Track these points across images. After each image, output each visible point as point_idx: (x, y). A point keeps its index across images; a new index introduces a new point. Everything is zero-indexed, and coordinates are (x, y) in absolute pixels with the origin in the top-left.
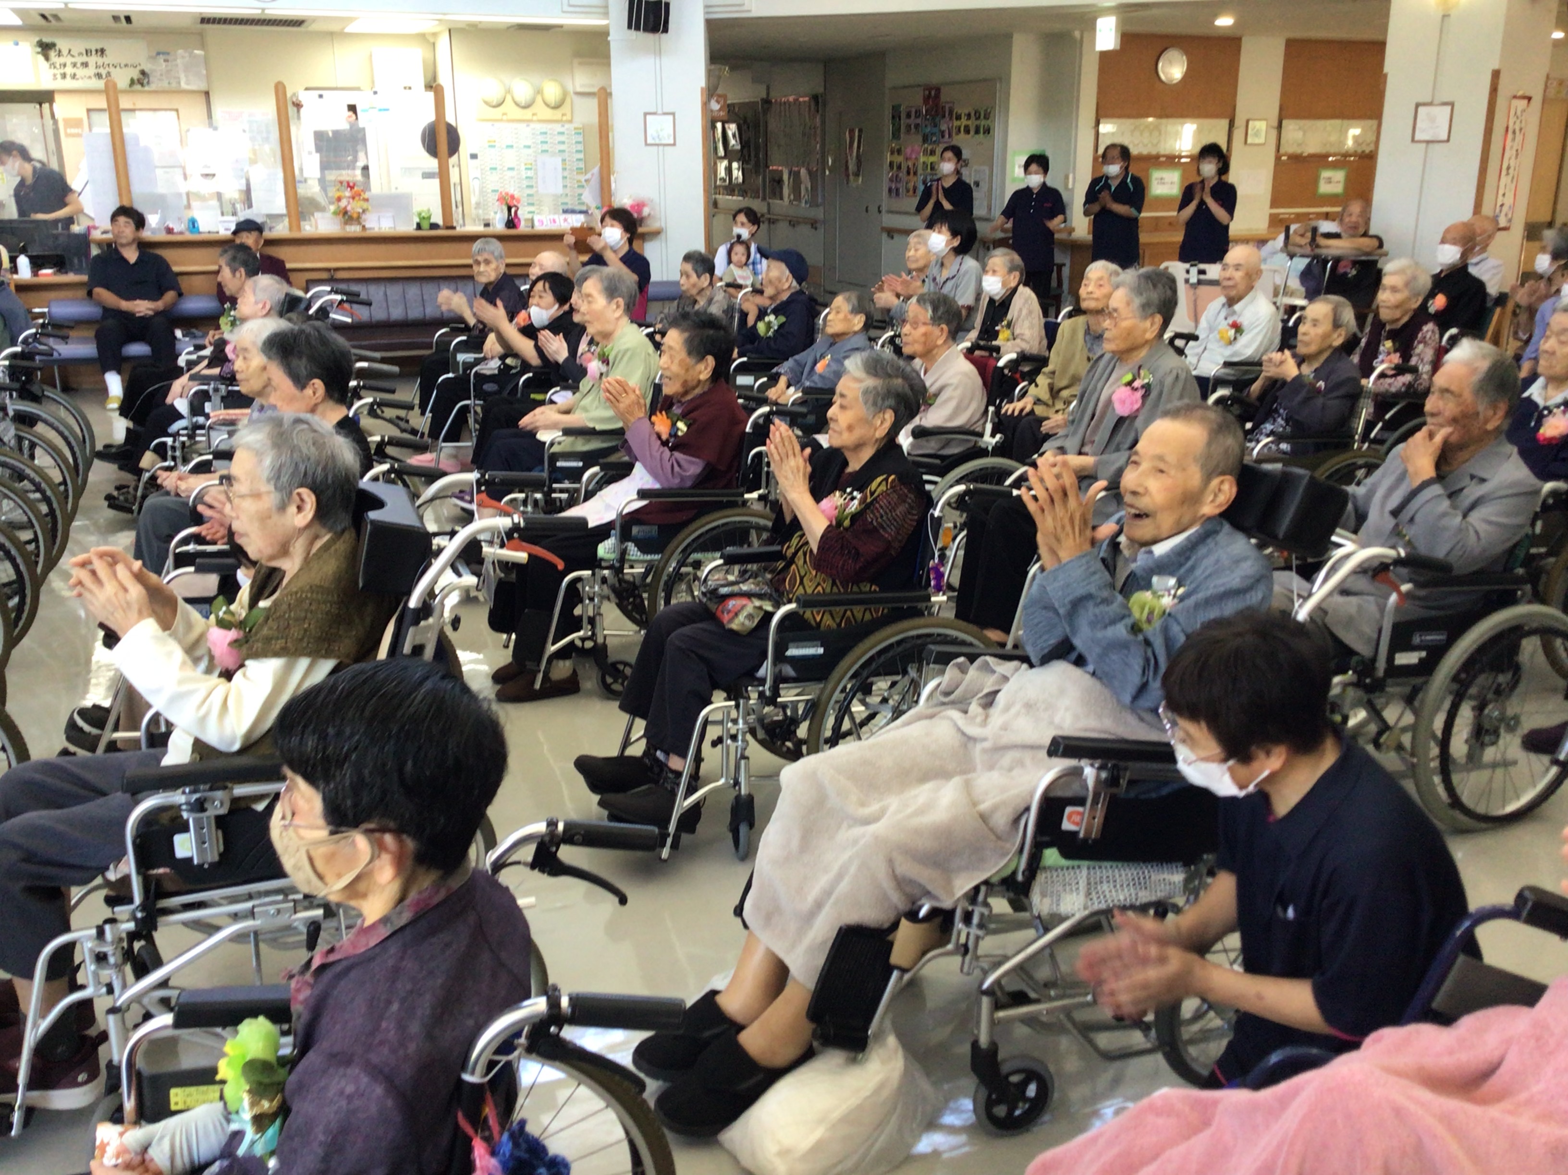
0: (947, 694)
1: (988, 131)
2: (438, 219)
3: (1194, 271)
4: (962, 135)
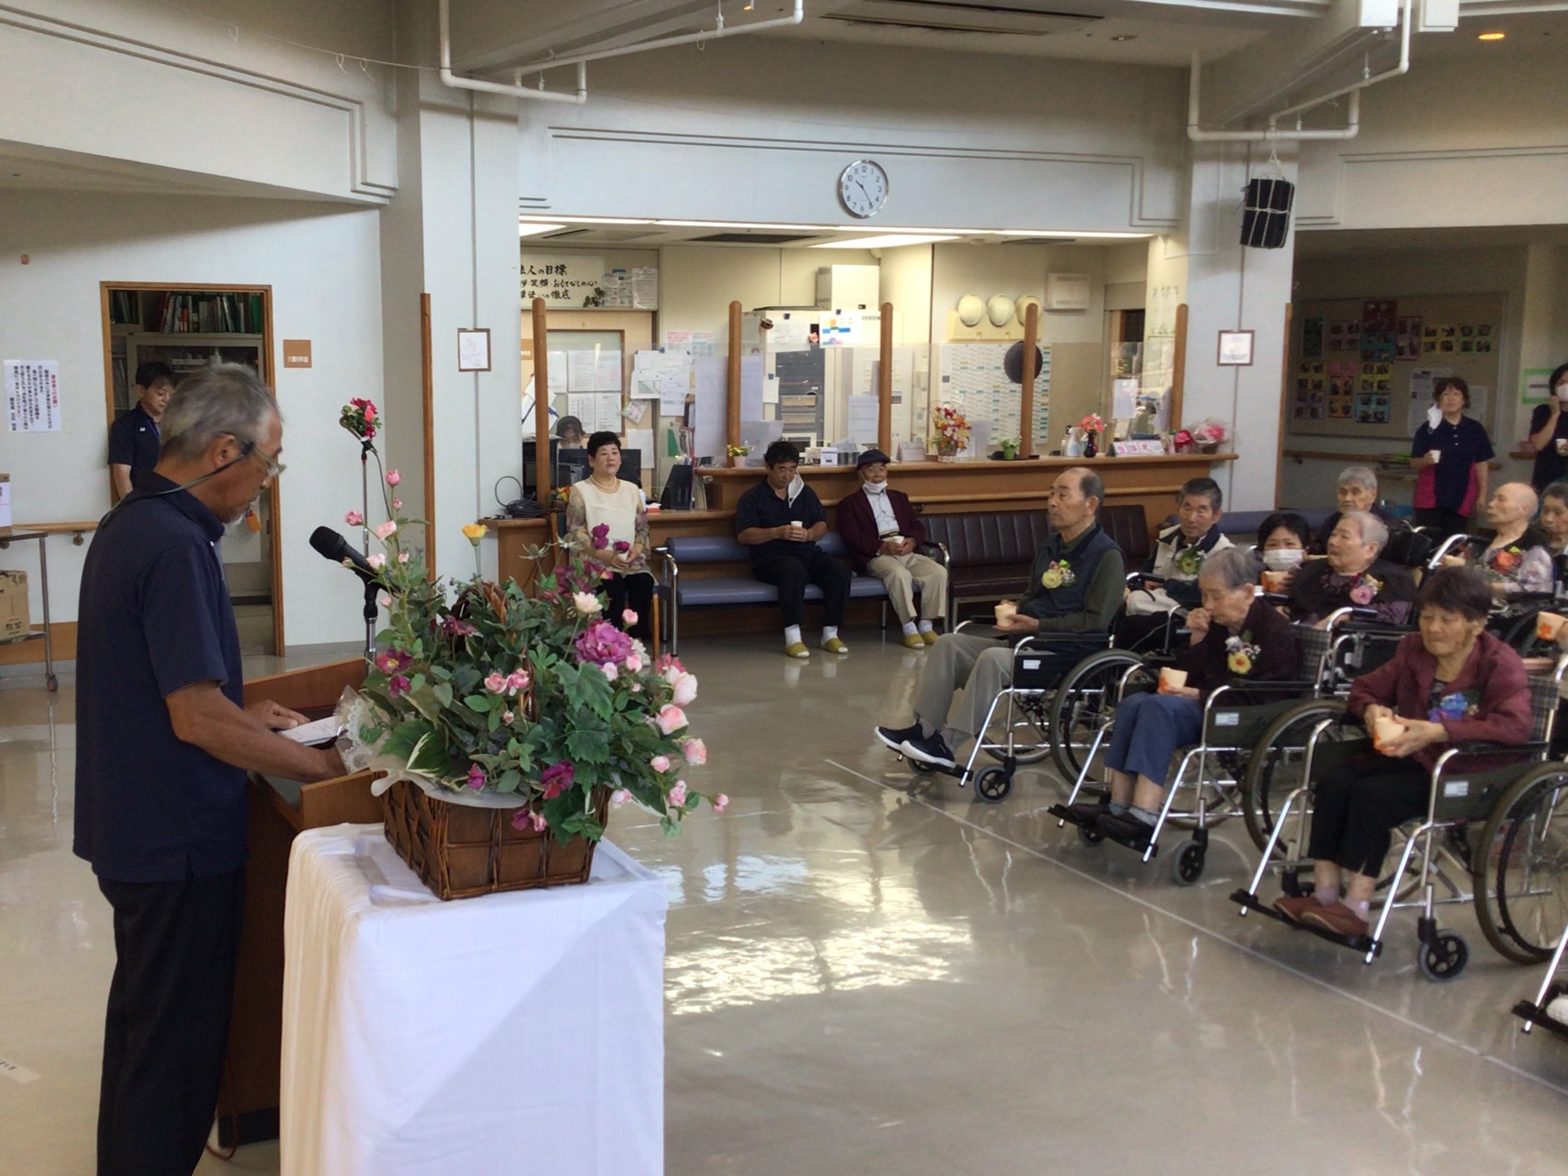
1: (1487, 348)
2: (1016, 448)
4: (1438, 351)
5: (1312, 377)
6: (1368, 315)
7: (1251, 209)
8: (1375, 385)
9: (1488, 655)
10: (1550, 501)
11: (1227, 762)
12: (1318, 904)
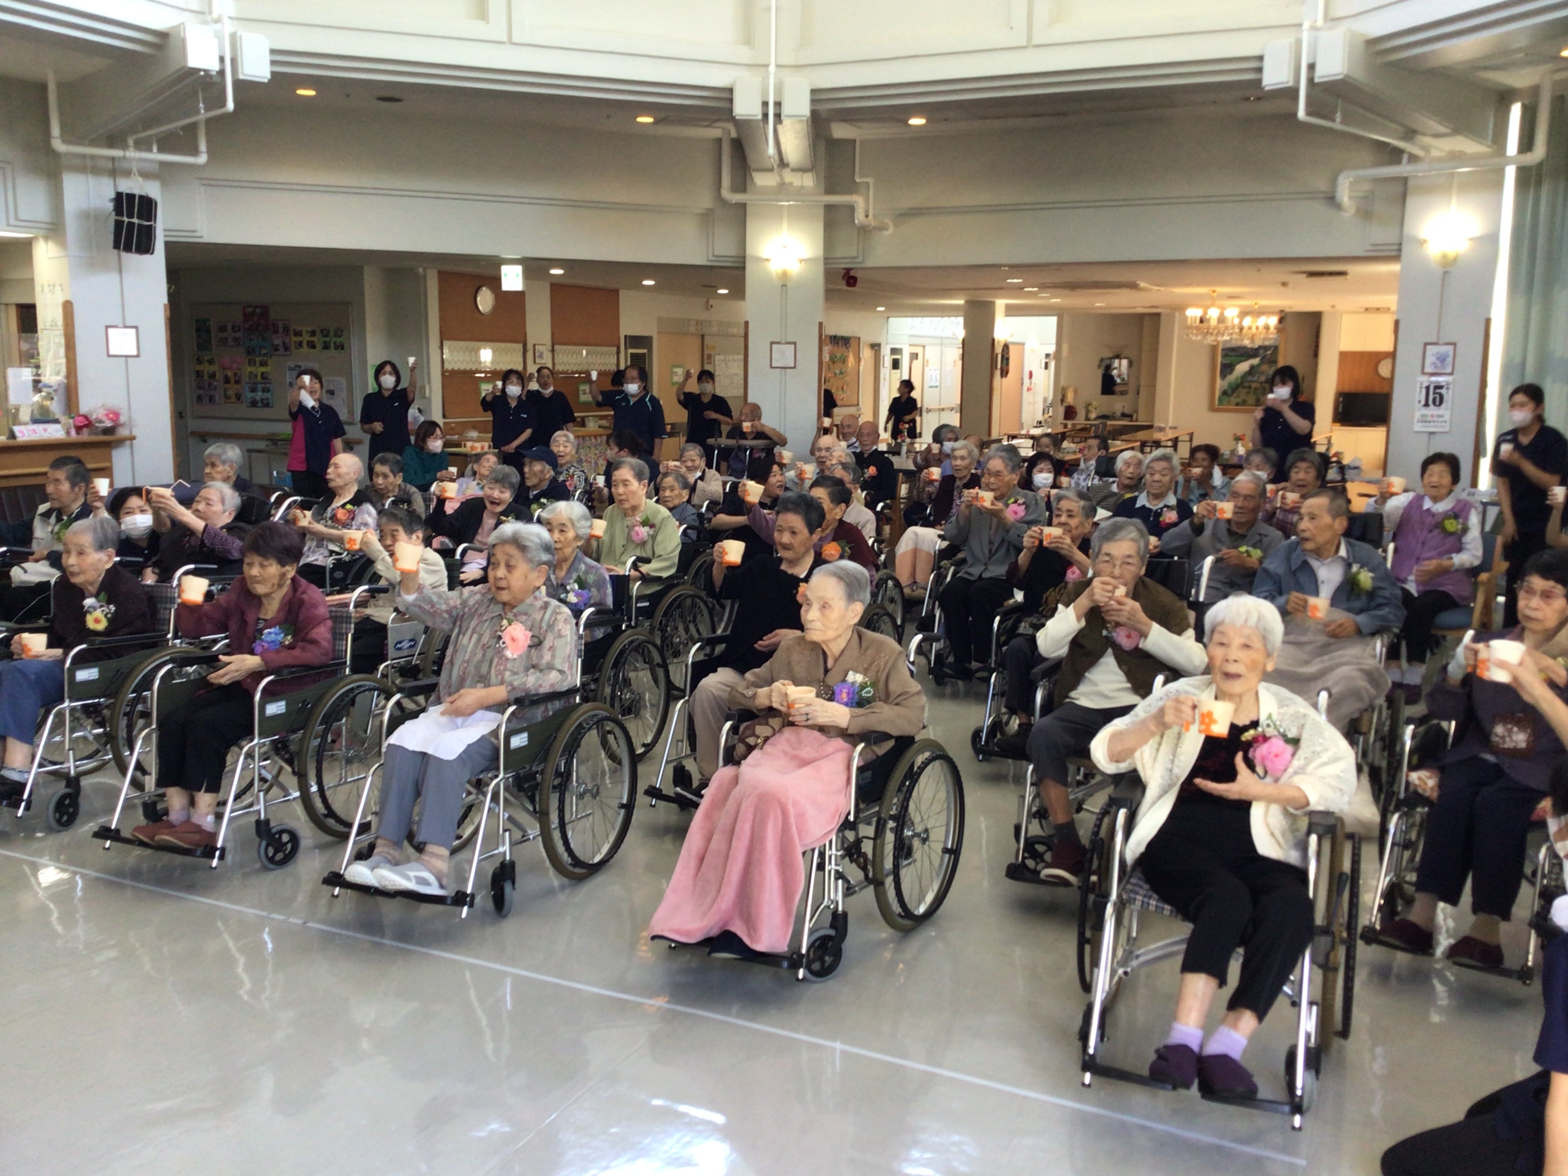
1: (341, 347)
4: (305, 349)
5: (207, 368)
6: (247, 317)
7: (119, 218)
8: (259, 378)
9: (298, 593)
10: (379, 468)
11: (91, 712)
12: (171, 826)
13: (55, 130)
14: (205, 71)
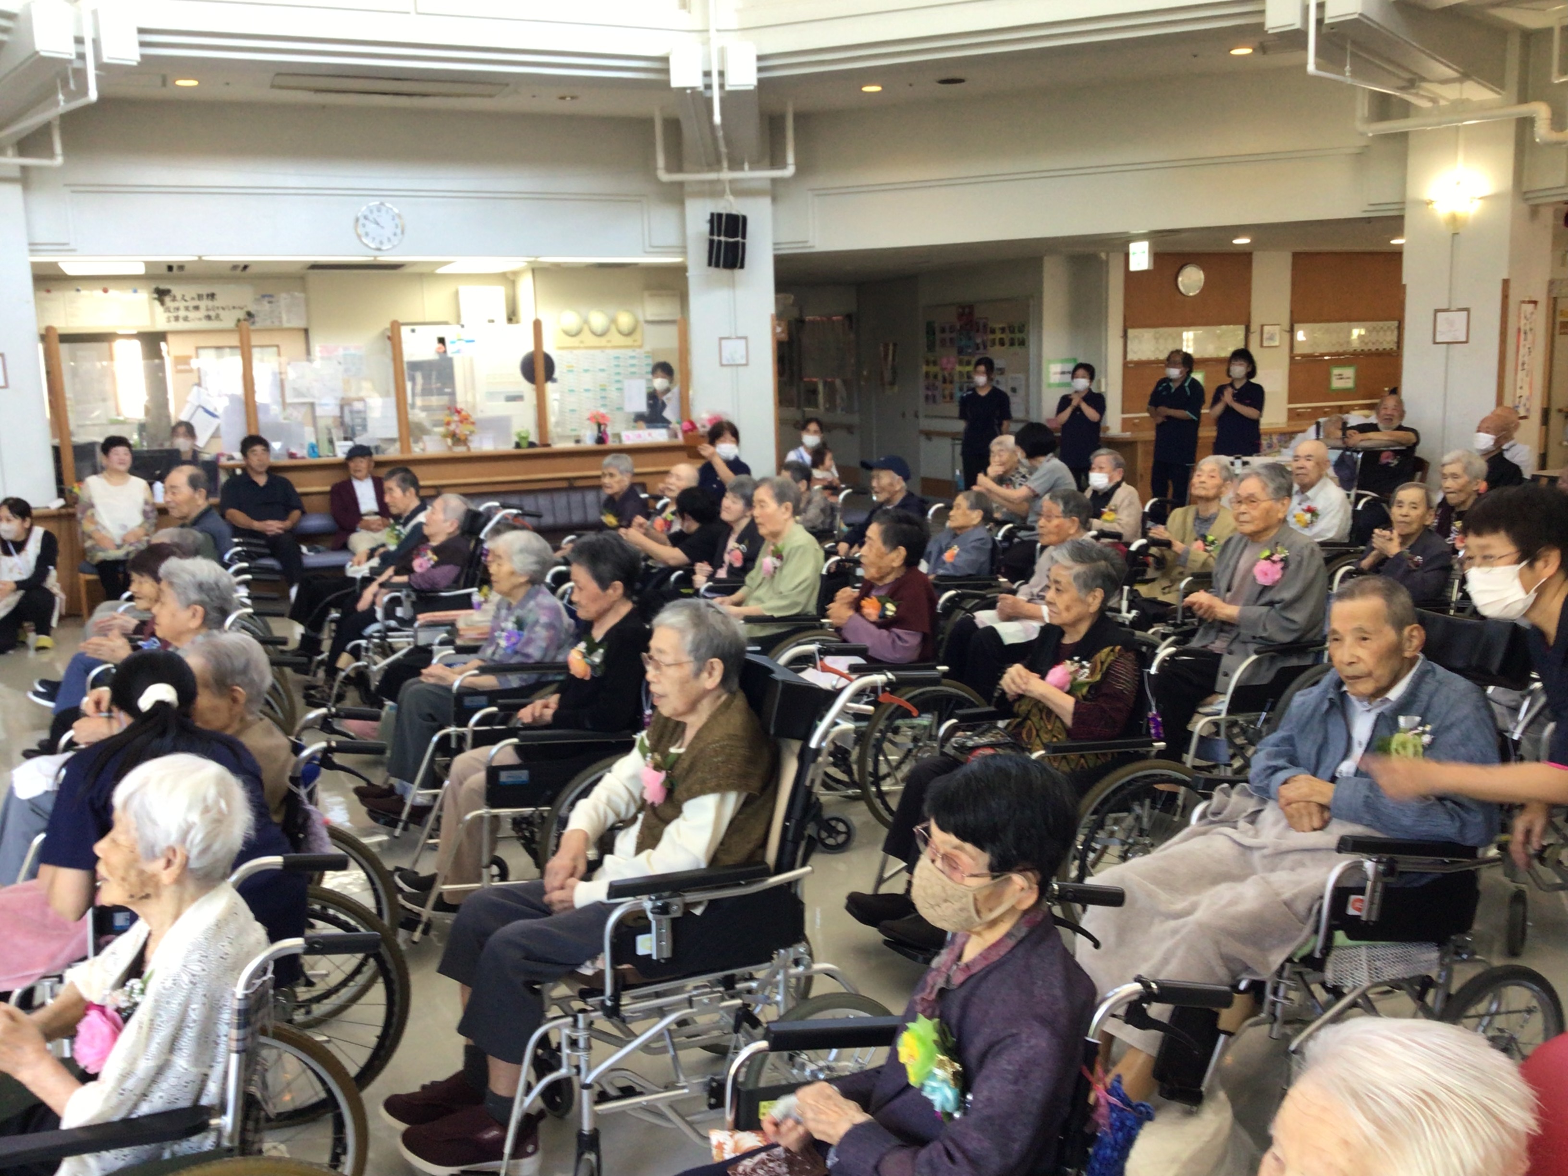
0: (1215, 814)
1: (1022, 343)
2: (533, 438)
3: (1238, 463)
5: (933, 369)
6: (961, 316)
7: (712, 237)
13: (661, 161)
14: (693, 89)
